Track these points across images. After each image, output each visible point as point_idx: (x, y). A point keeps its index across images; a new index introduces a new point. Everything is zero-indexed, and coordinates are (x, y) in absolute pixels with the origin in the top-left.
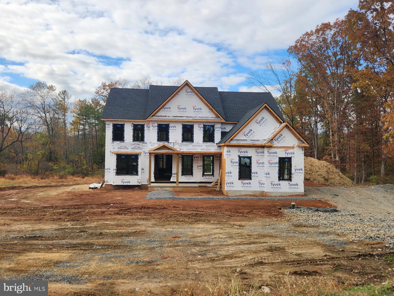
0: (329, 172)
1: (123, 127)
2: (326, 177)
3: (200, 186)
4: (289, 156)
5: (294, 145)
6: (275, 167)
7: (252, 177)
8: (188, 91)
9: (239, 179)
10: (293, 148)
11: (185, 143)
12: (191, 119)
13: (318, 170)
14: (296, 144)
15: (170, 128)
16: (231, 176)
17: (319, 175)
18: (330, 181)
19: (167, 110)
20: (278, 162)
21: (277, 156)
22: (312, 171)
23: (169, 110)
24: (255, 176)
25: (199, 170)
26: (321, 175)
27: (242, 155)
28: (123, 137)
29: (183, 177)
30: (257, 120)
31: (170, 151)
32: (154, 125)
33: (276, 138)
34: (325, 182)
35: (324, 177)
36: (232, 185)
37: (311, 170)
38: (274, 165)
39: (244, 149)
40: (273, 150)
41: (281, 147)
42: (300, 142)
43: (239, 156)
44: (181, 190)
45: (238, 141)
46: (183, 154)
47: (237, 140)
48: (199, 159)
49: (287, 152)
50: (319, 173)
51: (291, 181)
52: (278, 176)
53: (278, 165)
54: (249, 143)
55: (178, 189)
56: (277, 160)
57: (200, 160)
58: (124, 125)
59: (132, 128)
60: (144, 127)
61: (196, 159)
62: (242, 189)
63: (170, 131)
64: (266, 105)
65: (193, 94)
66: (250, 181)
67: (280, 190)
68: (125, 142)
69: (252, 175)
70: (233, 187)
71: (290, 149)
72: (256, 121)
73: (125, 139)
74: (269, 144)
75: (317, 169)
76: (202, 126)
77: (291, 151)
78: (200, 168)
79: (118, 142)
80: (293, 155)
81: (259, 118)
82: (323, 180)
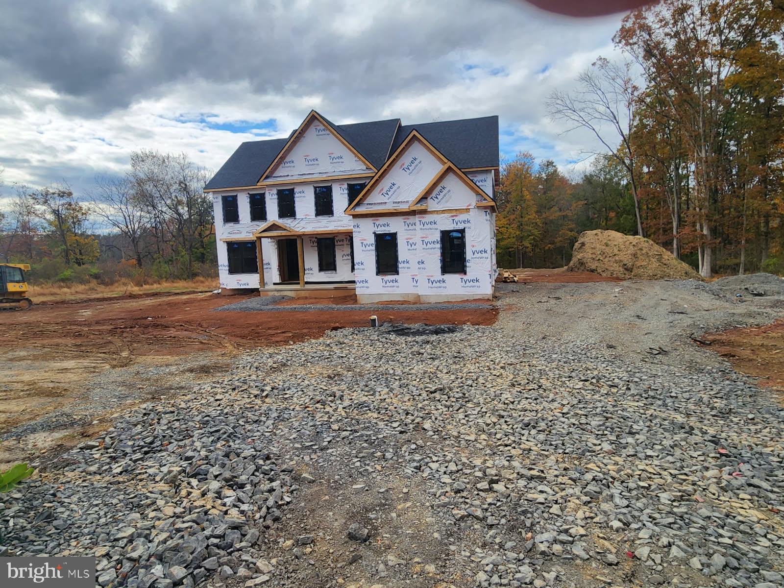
0: (638, 255)
1: (236, 200)
2: (630, 265)
3: (336, 288)
4: (460, 226)
5: (470, 205)
6: (434, 248)
7: (400, 270)
8: (319, 128)
9: (377, 275)
10: (467, 210)
11: (320, 218)
12: (325, 175)
13: (618, 253)
14: (474, 204)
15: (296, 195)
16: (364, 269)
17: (616, 262)
18: (635, 271)
19: (289, 165)
20: (439, 239)
21: (437, 229)
22: (604, 256)
23: (292, 165)
24: (404, 268)
25: (346, 262)
26: (621, 261)
27: (381, 230)
28: (238, 216)
29: (322, 273)
30: (403, 164)
31: (284, 233)
32: (272, 192)
33: (434, 194)
34: (625, 274)
35: (625, 265)
36: (365, 285)
37: (604, 253)
38: (432, 246)
39: (382, 221)
40: (428, 218)
41: (443, 211)
42: (479, 198)
43: (374, 233)
44: (307, 295)
45: (370, 206)
46: (319, 237)
47: (369, 204)
48: (345, 243)
49: (456, 219)
50: (617, 258)
51: (465, 274)
52: (440, 265)
53: (439, 246)
54: (389, 207)
55: (303, 294)
56: (437, 236)
57: (345, 246)
58: (236, 196)
59: (248, 200)
60: (264, 198)
61: (339, 243)
62: (383, 291)
63: (296, 200)
64: (415, 132)
65: (328, 132)
66: (395, 277)
67: (444, 292)
68: (241, 222)
69: (400, 266)
70: (367, 287)
71: (461, 213)
72: (401, 166)
73: (240, 218)
74: (418, 207)
75: (616, 251)
76: (346, 186)
77: (463, 217)
78: (347, 257)
79: (231, 224)
80: (467, 225)
81: (406, 159)
82: (622, 269)
